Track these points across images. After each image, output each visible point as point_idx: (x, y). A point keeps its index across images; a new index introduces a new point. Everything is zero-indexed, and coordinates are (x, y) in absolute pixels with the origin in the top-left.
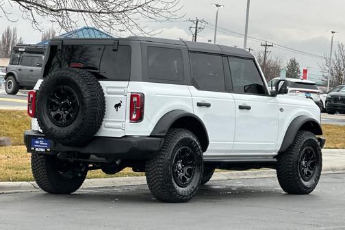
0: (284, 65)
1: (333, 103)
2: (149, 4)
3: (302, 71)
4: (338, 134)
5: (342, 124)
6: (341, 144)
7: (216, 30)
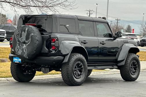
0: (125, 27)
1: (143, 42)
2: (63, 3)
3: (132, 30)
4: (143, 55)
5: (145, 51)
6: (144, 59)
7: (96, 14)
